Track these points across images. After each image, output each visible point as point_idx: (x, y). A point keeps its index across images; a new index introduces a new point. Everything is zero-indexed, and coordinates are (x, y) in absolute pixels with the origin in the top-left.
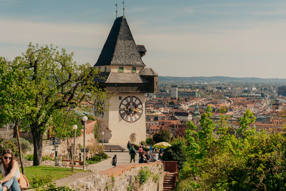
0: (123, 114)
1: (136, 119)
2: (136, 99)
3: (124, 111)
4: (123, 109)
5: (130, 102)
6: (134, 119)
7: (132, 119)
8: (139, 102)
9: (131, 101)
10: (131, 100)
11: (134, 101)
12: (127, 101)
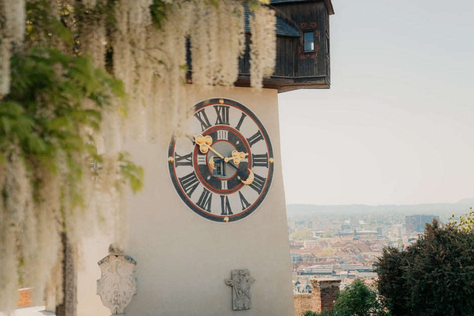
0: (190, 178)
1: (248, 205)
2: (243, 116)
3: (190, 169)
4: (186, 157)
5: (216, 128)
6: (237, 207)
7: (228, 204)
8: (255, 129)
9: (223, 121)
10: (219, 117)
11: (233, 124)
12: (203, 123)
